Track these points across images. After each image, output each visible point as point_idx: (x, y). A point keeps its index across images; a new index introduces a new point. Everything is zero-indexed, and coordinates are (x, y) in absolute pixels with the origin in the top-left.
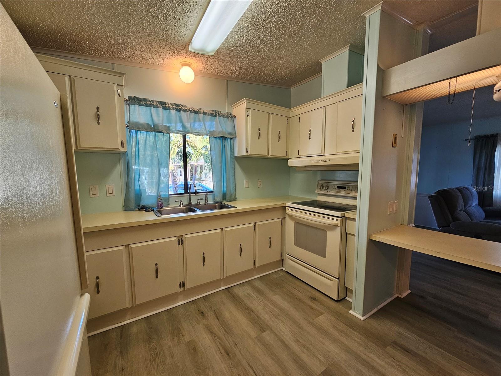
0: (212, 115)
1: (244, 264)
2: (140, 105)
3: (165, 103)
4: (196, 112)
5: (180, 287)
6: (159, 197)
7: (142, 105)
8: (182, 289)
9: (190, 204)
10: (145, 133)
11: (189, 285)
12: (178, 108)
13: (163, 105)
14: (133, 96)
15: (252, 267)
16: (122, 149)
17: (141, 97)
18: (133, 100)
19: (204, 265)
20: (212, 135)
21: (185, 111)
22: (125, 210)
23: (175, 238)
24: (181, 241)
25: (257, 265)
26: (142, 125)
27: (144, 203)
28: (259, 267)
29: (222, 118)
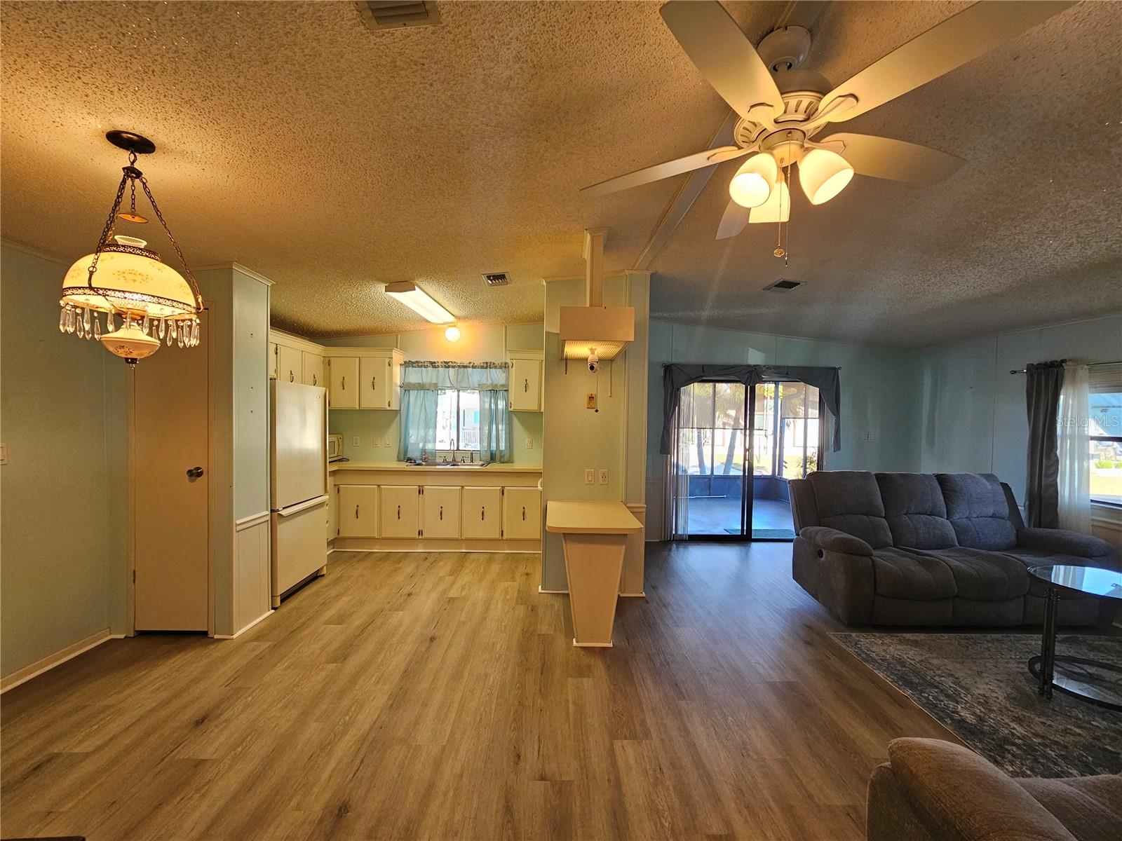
0: (482, 367)
1: (488, 530)
2: (413, 367)
3: (435, 363)
4: (465, 367)
5: (419, 534)
6: (424, 451)
7: (415, 367)
8: (420, 537)
9: (454, 460)
10: (416, 391)
11: (425, 535)
12: (447, 365)
13: (433, 364)
14: (408, 360)
15: (497, 536)
16: (388, 408)
17: (413, 360)
18: (407, 364)
19: (441, 519)
20: (481, 388)
21: (453, 367)
22: (399, 461)
23: (416, 487)
24: (421, 492)
25: (505, 537)
26: (414, 385)
27: (409, 455)
28: (507, 540)
29: (494, 370)
